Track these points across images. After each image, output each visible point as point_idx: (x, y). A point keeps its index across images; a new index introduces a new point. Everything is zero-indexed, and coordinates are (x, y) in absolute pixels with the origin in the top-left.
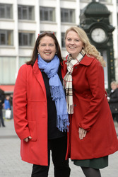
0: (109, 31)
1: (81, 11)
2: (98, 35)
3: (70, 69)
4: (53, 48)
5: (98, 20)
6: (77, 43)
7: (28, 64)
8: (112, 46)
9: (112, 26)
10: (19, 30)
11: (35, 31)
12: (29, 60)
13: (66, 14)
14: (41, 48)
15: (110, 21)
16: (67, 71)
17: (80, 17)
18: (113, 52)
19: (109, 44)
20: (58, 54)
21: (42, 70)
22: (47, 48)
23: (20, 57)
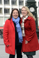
0: (36, 8)
1: (26, 1)
2: (32, 10)
3: (23, 21)
4: (17, 14)
5: (32, 4)
6: (25, 12)
7: (9, 19)
8: (37, 13)
9: (36, 6)
10: (4, 8)
11: (10, 8)
12: (9, 18)
13: (21, 2)
14: (13, 14)
15: (36, 5)
16: (22, 22)
17: (26, 3)
18: (37, 15)
19: (35, 13)
20: (19, 16)
21: (14, 22)
22: (16, 14)
23: (5, 17)
